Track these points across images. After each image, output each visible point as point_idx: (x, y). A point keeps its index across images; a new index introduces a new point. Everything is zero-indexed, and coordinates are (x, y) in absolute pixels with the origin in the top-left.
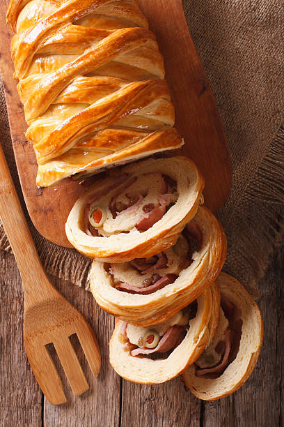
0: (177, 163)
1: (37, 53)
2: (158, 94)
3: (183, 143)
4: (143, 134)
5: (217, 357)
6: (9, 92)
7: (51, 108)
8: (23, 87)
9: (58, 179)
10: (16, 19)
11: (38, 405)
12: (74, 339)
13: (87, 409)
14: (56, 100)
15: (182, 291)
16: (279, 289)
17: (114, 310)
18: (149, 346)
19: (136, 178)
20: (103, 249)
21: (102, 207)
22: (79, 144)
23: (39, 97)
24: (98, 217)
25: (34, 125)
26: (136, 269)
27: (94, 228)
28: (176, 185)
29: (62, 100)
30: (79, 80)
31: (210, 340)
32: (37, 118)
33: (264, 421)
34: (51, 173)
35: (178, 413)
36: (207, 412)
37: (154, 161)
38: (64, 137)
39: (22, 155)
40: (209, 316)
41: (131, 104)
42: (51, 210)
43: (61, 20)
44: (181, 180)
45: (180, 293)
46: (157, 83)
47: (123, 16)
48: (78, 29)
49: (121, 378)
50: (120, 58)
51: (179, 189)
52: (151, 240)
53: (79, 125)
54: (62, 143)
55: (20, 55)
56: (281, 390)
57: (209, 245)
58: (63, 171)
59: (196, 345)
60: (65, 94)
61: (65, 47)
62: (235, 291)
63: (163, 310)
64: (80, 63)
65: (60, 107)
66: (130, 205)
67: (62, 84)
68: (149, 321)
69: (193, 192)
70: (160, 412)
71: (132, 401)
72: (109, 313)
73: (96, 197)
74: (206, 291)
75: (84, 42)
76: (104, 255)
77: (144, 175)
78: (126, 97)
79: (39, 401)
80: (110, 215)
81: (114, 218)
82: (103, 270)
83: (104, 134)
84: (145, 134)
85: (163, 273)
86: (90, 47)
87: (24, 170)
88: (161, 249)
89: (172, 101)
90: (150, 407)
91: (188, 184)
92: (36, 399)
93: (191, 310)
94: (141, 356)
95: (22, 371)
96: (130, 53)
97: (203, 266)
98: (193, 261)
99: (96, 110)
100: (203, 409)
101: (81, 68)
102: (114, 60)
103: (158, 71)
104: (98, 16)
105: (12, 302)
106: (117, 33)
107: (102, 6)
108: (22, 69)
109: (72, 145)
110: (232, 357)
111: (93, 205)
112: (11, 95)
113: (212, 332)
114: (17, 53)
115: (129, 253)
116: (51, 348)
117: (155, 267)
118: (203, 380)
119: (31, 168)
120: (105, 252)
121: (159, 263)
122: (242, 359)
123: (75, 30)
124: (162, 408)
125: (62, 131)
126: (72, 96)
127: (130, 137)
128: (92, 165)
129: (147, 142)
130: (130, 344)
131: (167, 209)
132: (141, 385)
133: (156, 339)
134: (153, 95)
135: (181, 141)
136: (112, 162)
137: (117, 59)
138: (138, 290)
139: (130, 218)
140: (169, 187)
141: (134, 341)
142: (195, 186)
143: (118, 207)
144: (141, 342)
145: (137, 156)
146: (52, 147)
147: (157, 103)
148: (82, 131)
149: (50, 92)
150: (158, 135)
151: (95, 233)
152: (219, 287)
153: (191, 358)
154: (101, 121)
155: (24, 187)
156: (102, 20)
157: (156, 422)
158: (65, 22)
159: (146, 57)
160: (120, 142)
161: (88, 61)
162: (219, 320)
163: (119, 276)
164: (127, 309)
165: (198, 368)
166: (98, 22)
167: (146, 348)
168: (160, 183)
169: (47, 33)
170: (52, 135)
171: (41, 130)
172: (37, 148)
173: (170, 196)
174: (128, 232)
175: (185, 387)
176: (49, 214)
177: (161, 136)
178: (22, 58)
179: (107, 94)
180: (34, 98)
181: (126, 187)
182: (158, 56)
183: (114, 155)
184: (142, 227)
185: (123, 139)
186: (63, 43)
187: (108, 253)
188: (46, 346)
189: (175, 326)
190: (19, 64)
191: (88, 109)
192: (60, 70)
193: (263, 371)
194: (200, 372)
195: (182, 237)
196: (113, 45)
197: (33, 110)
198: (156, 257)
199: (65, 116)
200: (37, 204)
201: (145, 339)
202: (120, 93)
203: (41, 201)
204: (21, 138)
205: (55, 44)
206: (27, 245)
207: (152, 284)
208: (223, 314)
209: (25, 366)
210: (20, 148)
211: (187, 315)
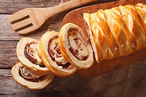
5: (26, 74)
6: (115, 3)
12: (31, 25)
13: (7, 30)
16: (48, 94)
19: (86, 47)
24: (73, 34)
28: (84, 60)
35: (6, 60)
37: (92, 52)
39: (94, 8)
42: (75, 18)
44: (86, 62)
49: (19, 41)
53: (105, 29)
59: (30, 67)
62: (49, 80)
69: (82, 66)
70: (6, 54)
71: (10, 45)
77: (88, 49)
79: (9, 13)
80: (74, 38)
81: (74, 40)
82: (55, 36)
85: (55, 56)
87: (89, 8)
90: (8, 51)
91: (85, 64)
93: (42, 65)
94: (26, 48)
95: (20, 7)
97: (58, 70)
98: (59, 66)
104: (141, 35)
105: (44, 4)
110: (26, 79)
116: (28, 17)
117: (57, 53)
118: (18, 70)
119: (89, 11)
121: (58, 55)
122: (26, 83)
130: (30, 45)
131: (77, 58)
132: (16, 48)
135: (99, 62)
137: (127, 41)
140: (83, 58)
142: (84, 67)
143: (77, 41)
147: (112, 54)
152: (50, 74)
155: (83, 8)
160: (100, 42)
165: (22, 68)
167: (29, 50)
168: (85, 55)
173: (81, 58)
174: (69, 44)
181: (83, 43)
184: (71, 50)
188: (29, 15)
189: (37, 60)
198: (60, 53)
201: (32, 50)
203: (78, 14)
204: (100, 7)
206: (63, 9)
207: (51, 52)
208: (41, 76)
209: (22, 8)
210: (96, 7)
211: (40, 64)
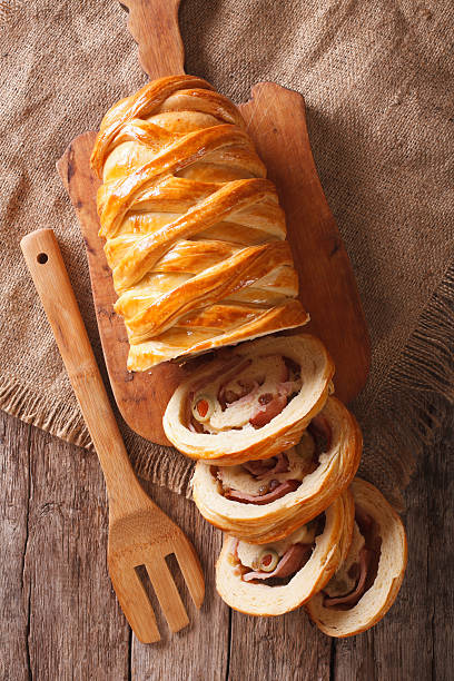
0: (302, 344)
1: (130, 210)
2: (278, 261)
3: (308, 320)
4: (259, 311)
5: (351, 584)
6: (91, 251)
7: (147, 277)
8: (112, 249)
9: (155, 364)
10: (103, 165)
11: (124, 644)
12: (171, 561)
13: (187, 650)
14: (153, 268)
15: (307, 500)
16: (431, 499)
17: (223, 524)
18: (265, 568)
19: (250, 361)
20: (211, 450)
21: (208, 397)
22: (181, 322)
23: (132, 264)
24: (204, 410)
25: (126, 297)
26: (249, 473)
27: (198, 422)
28: (300, 371)
29: (162, 269)
30: (182, 245)
31: (342, 562)
32: (129, 288)
33: (412, 668)
34: (148, 357)
35: (302, 656)
36: (339, 655)
37: (273, 340)
38: (164, 315)
39: (108, 330)
40: (341, 532)
41: (245, 275)
42: (145, 399)
43: (159, 171)
44: (306, 364)
45: (304, 504)
46: (276, 247)
47: (236, 164)
48: (181, 182)
49: (230, 608)
50: (233, 217)
51: (304, 377)
52: (268, 439)
53: (182, 300)
54: (162, 321)
55: (109, 211)
56: (433, 628)
57: (339, 445)
58: (161, 354)
59: (323, 567)
60: (163, 262)
61: (165, 204)
62: (373, 501)
63: (283, 524)
64: (183, 224)
65: (159, 276)
66: (244, 395)
67: (161, 250)
68: (266, 538)
69: (320, 380)
70: (279, 654)
71: (244, 639)
72: (216, 527)
73: (201, 384)
74: (336, 501)
75: (188, 198)
76: (211, 456)
77: (261, 357)
78: (238, 266)
79: (126, 639)
80: (219, 407)
81: (223, 411)
82: (209, 473)
83: (212, 311)
84: (262, 311)
85: (283, 479)
86: (195, 204)
87: (110, 349)
88: (281, 448)
89: (295, 268)
90: (267, 648)
91: (315, 370)
92: (122, 635)
93: (317, 524)
94: (255, 581)
95: (104, 601)
96: (245, 211)
97: (332, 471)
98: (319, 464)
99: (202, 282)
100: (334, 651)
101: (185, 230)
102: (225, 220)
103: (278, 231)
104: (206, 165)
105: (93, 513)
106: (228, 187)
107: (210, 152)
108: (111, 228)
109: (173, 323)
110: (369, 584)
111: (198, 394)
112: (95, 255)
113: (344, 551)
114: (105, 208)
115: (241, 455)
116: (141, 571)
117: (273, 471)
118: (332, 612)
119: (120, 346)
120: (212, 453)
121: (278, 466)
122: (381, 587)
123: (177, 184)
124: (281, 649)
125: (161, 307)
126: (174, 264)
127: (243, 315)
128: (198, 348)
129: (264, 320)
130: (242, 566)
131: (289, 400)
132: (255, 618)
133: (274, 560)
134: (271, 263)
135: (306, 317)
136: (221, 345)
137: (229, 219)
138: (253, 499)
139: (242, 411)
140: (291, 374)
141: (247, 563)
142: (324, 371)
143: (229, 397)
144: (256, 564)
145: (252, 338)
146: (149, 325)
147: (276, 271)
148: (186, 307)
149: (147, 258)
150: (277, 312)
151: (200, 429)
152: (353, 496)
153: (317, 583)
154: (209, 295)
155: (112, 371)
156: (210, 170)
157: (274, 667)
158: (165, 173)
159: (263, 215)
160: (232, 321)
161: (193, 222)
162: (353, 537)
163: (228, 482)
164: (238, 523)
165: (327, 597)
166: (205, 172)
167: (262, 571)
168: (281, 368)
169: (144, 186)
170: (149, 310)
171: (135, 303)
172: (130, 325)
173: (291, 385)
174: (240, 428)
175: (310, 621)
176: (142, 403)
177: (282, 312)
178: (112, 215)
179: (216, 263)
180: (126, 264)
181: (238, 373)
182: (279, 212)
183: (224, 337)
184: (258, 422)
185: (235, 317)
186: (163, 199)
187: (216, 455)
188: (136, 568)
189: (297, 544)
190: (107, 221)
191: (192, 280)
192: (160, 232)
193: (411, 604)
194: (329, 602)
195: (306, 434)
196: (223, 203)
197: (125, 278)
198: (275, 459)
199: (165, 288)
200: (126, 391)
201: (261, 561)
202: (231, 262)
203: (131, 386)
204: (107, 308)
205: (152, 200)
206: (114, 442)
207: (269, 492)
208: (358, 529)
209: (108, 594)
210: (106, 322)
211: (313, 531)
